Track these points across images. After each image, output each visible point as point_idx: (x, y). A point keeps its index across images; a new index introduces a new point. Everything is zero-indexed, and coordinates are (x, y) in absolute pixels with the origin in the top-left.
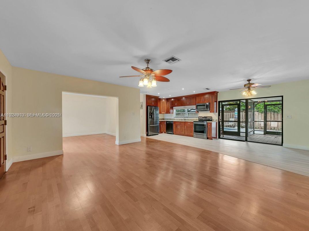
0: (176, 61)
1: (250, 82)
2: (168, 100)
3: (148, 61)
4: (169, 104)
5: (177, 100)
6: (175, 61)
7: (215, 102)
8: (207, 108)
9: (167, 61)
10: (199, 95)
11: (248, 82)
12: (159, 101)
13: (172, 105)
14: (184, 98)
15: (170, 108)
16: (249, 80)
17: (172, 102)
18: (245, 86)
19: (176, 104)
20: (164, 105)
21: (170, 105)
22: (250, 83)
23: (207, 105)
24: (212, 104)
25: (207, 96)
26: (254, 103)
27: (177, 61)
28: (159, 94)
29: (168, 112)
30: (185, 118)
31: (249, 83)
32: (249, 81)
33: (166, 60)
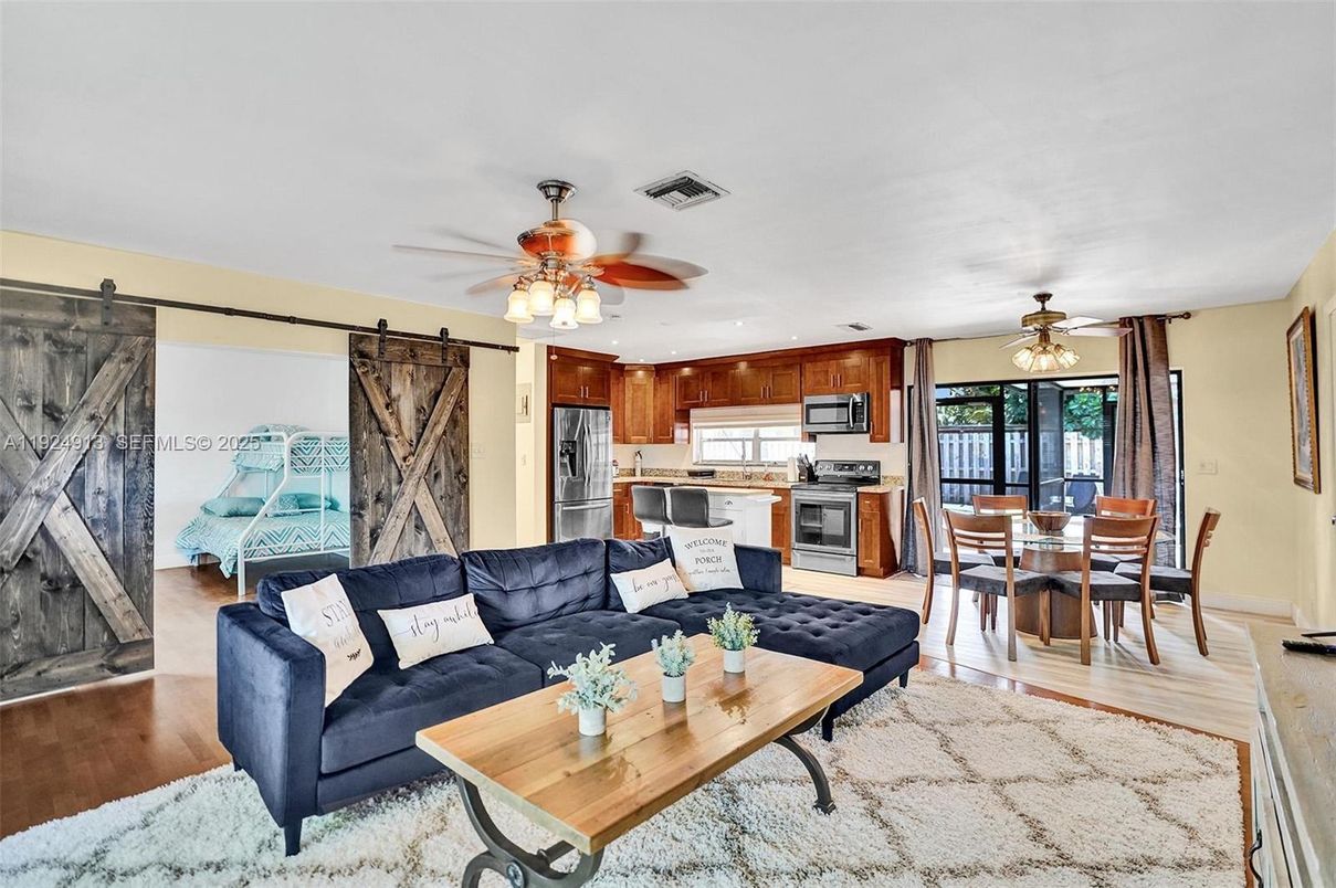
0: (701, 196)
1: (1049, 306)
2: (662, 371)
3: (557, 190)
4: (669, 397)
5: (709, 375)
6: (697, 198)
7: (893, 388)
8: (854, 421)
9: (656, 195)
10: (815, 355)
11: (1038, 306)
12: (618, 378)
13: (685, 399)
14: (743, 366)
15: (672, 413)
16: (1043, 298)
17: (685, 382)
18: (1026, 321)
19: (704, 396)
20: (641, 396)
21: (672, 401)
22: (1049, 312)
23: (855, 404)
24: (880, 398)
25: (854, 359)
26: (1061, 393)
27: (706, 195)
28: (615, 342)
29: (663, 436)
30: (748, 469)
31: (1043, 309)
32: (1043, 302)
33: (655, 189)
